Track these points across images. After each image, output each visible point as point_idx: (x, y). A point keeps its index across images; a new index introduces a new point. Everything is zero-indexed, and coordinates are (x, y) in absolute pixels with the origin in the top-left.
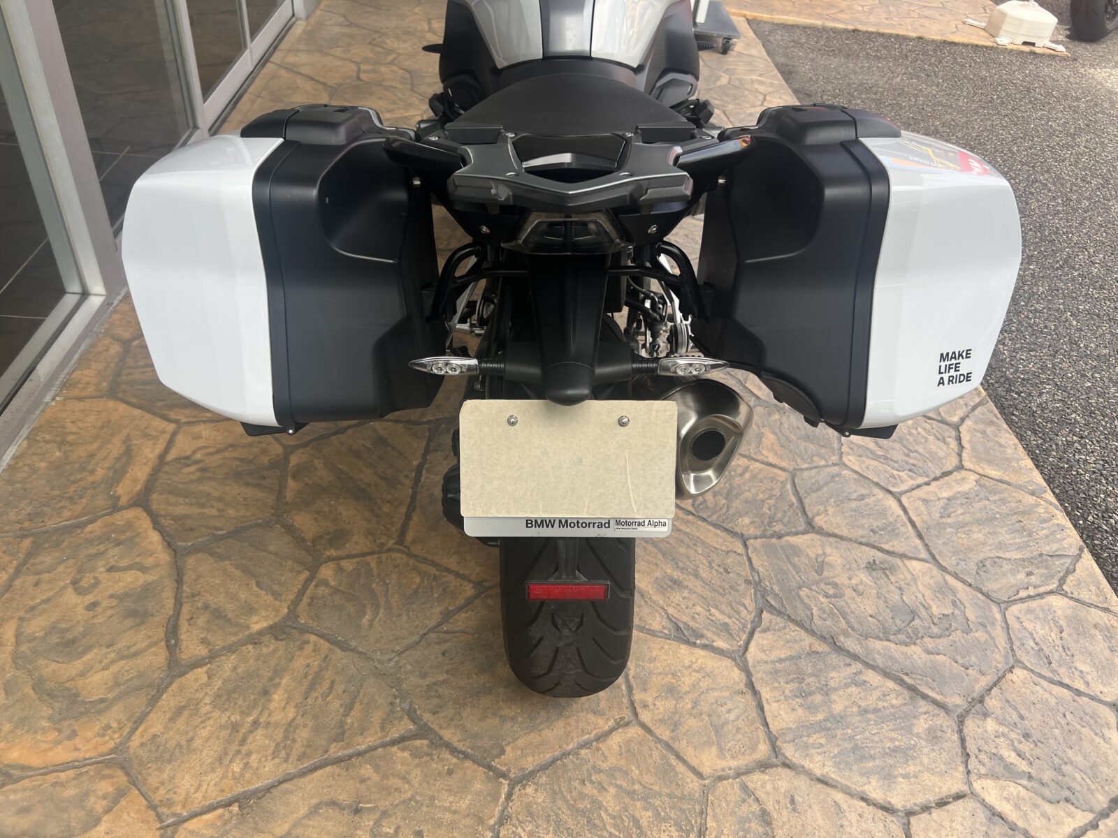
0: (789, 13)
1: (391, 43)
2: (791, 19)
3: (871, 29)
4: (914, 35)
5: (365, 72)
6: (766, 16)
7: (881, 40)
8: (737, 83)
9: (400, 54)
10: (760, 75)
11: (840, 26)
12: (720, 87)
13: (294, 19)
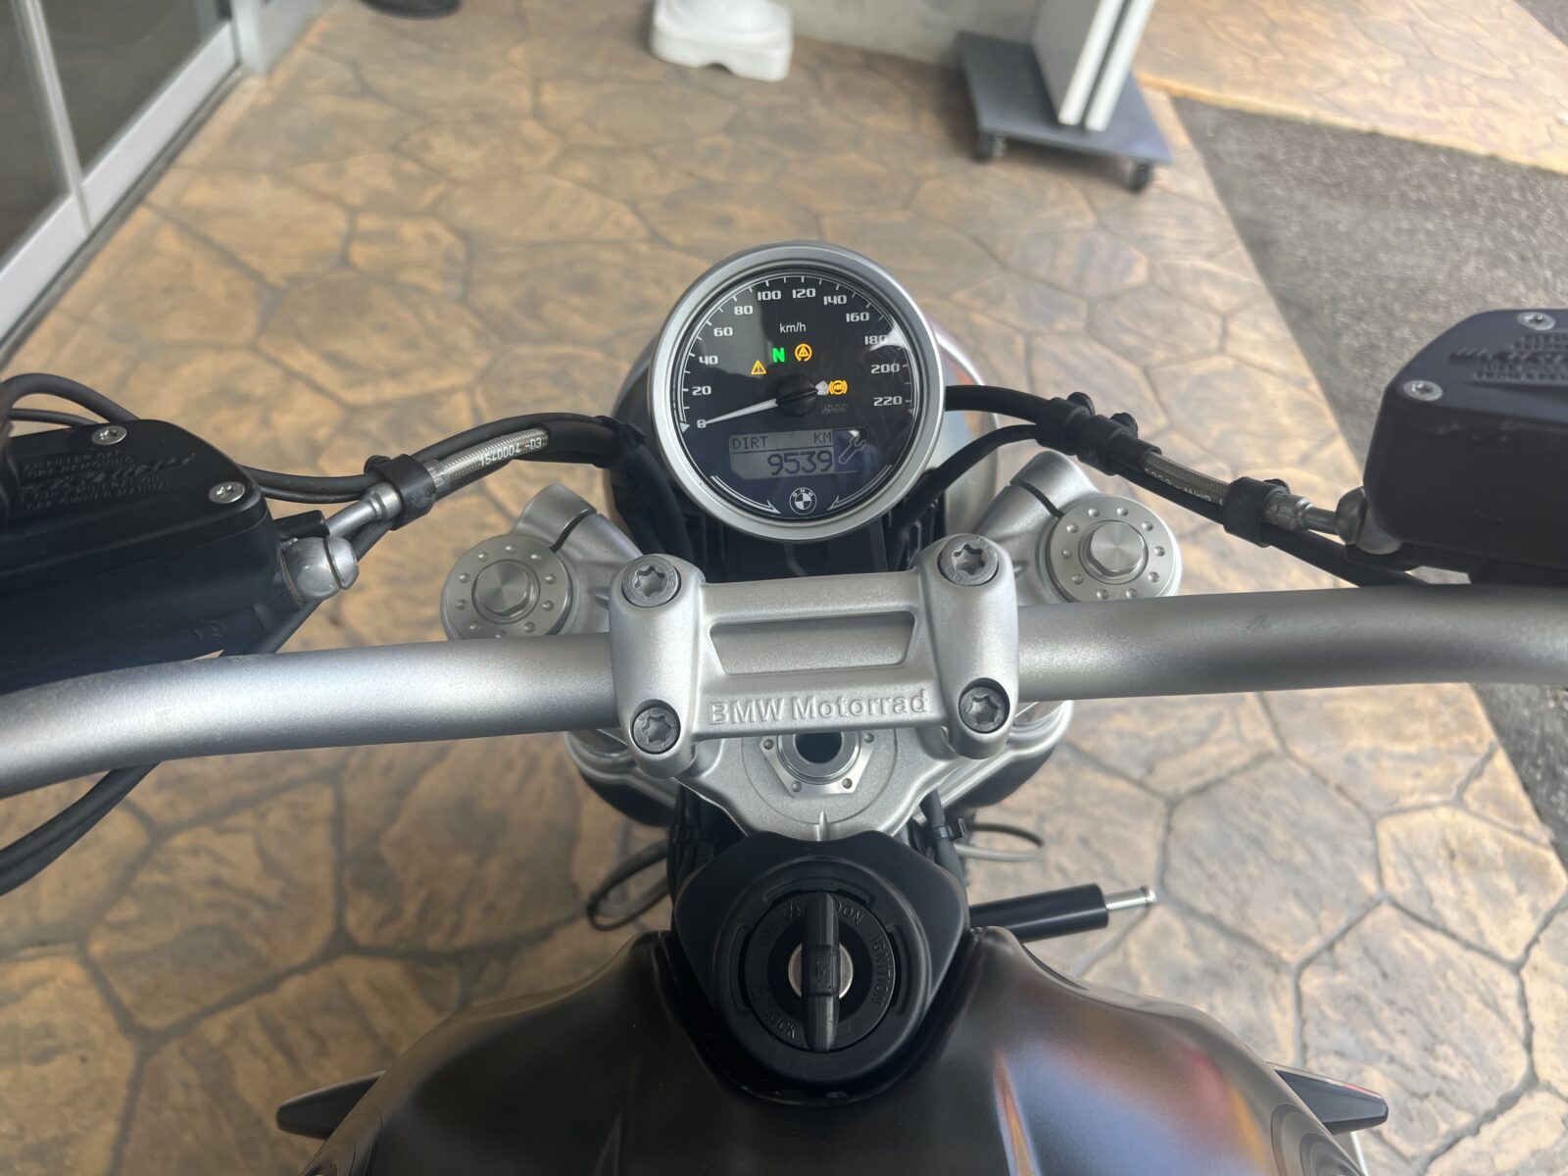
0: (1249, 87)
1: (445, 149)
2: (1254, 101)
3: (1404, 132)
4: (1480, 149)
5: (367, 238)
6: (1205, 92)
7: (1422, 159)
8: (1164, 280)
9: (454, 183)
10: (1210, 256)
11: (1346, 122)
12: (1135, 290)
13: (238, 73)
